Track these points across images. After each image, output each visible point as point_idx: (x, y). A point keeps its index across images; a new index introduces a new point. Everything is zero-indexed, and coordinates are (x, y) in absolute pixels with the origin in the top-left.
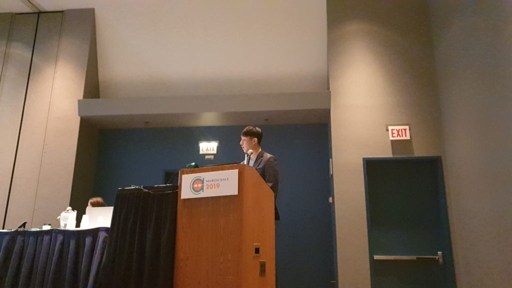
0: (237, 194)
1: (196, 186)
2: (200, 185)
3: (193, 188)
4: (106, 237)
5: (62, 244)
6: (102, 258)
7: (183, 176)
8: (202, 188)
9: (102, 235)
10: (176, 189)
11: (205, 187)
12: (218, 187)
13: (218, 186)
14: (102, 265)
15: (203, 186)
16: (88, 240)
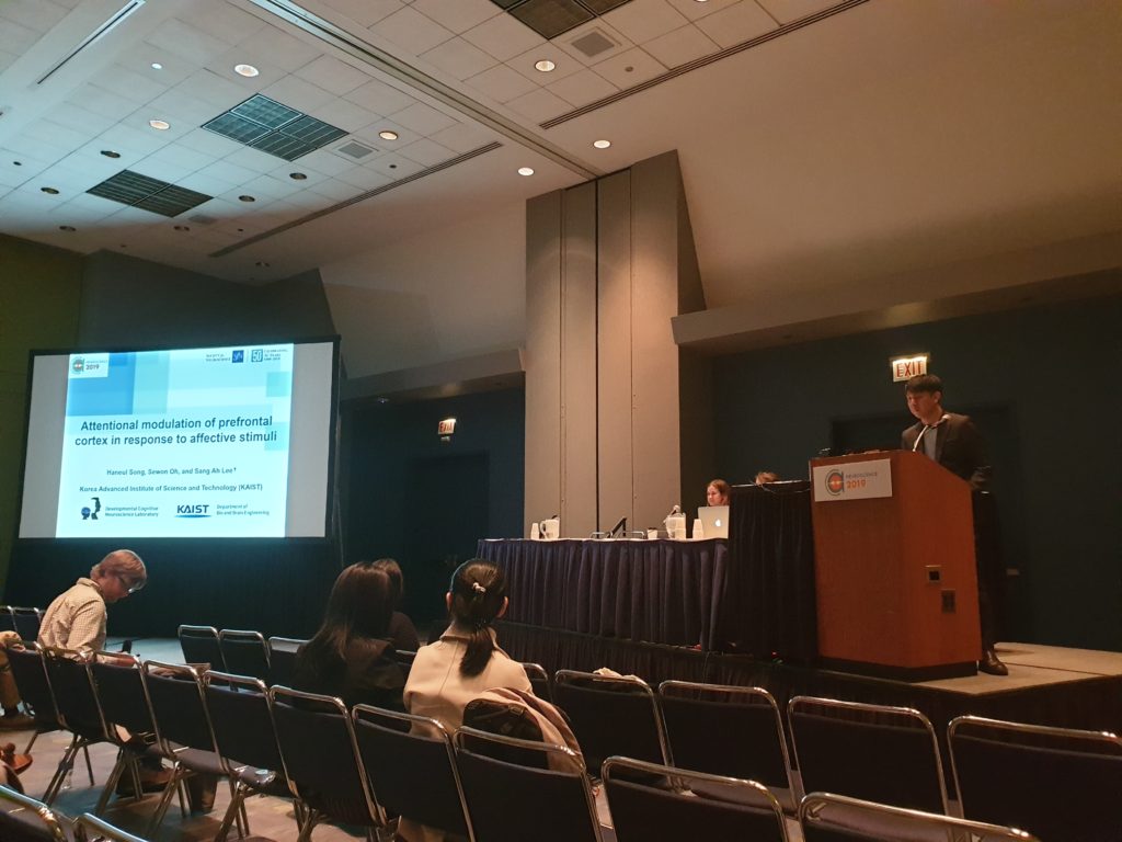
0: (891, 495)
1: (833, 483)
2: (838, 483)
3: (830, 487)
4: (725, 553)
5: (673, 559)
6: (723, 581)
7: (815, 469)
8: (842, 487)
9: (720, 549)
10: (807, 487)
11: (846, 486)
12: (864, 485)
13: (863, 483)
14: (725, 589)
15: (843, 484)
16: (704, 555)
